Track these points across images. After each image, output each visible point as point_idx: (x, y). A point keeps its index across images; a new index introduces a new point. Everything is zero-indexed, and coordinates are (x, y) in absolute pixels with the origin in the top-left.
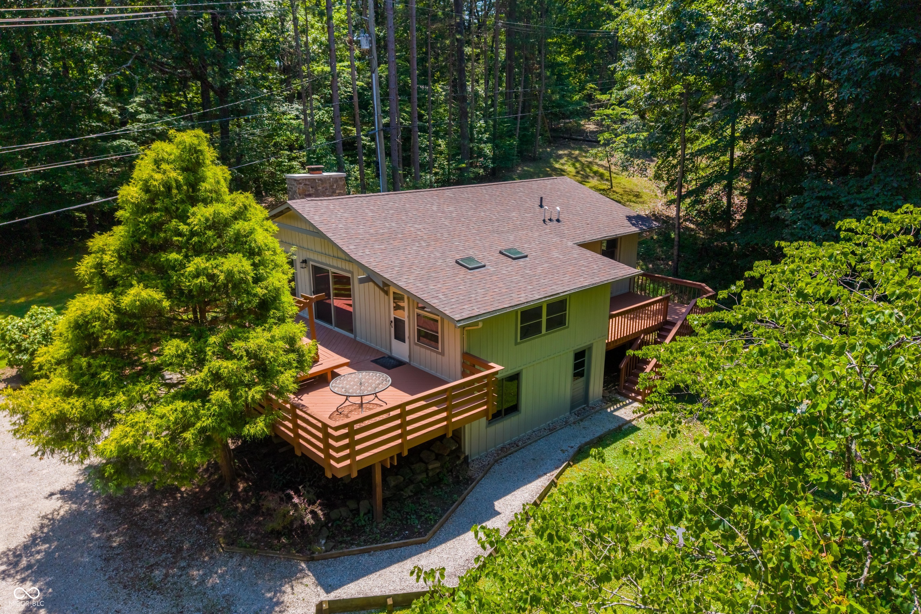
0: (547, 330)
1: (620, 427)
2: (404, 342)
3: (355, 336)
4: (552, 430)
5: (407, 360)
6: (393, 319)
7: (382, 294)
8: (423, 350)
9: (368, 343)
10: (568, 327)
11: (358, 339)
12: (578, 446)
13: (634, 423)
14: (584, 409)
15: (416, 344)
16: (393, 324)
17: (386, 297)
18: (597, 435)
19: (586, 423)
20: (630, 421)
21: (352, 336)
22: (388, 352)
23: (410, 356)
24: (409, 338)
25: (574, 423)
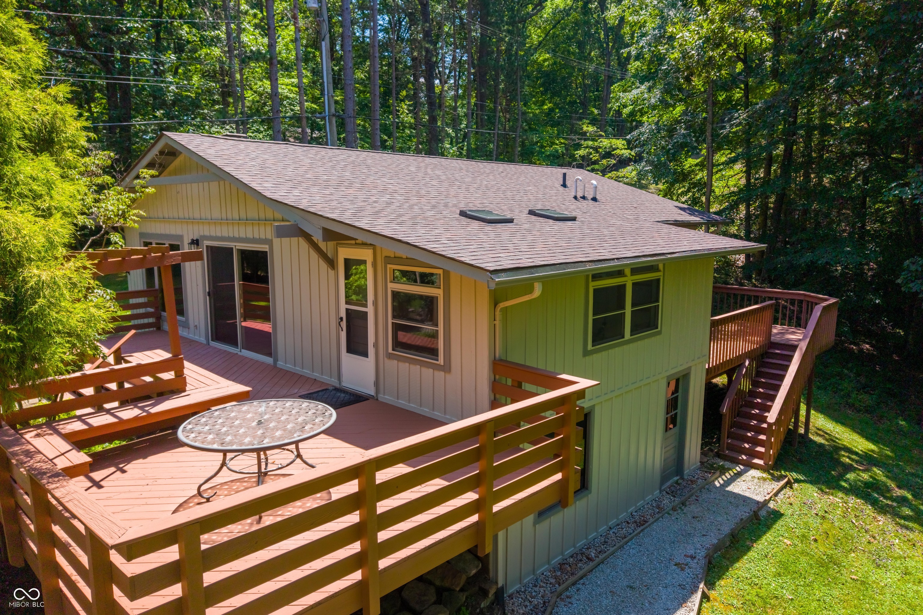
0: (632, 333)
1: (756, 515)
2: (365, 355)
3: (276, 360)
4: (642, 523)
5: (371, 391)
6: (343, 314)
7: (324, 265)
8: (404, 366)
9: (298, 369)
10: (660, 333)
11: (280, 364)
12: (702, 553)
13: (772, 505)
14: (677, 482)
15: (390, 356)
16: (344, 324)
17: (332, 273)
18: (726, 529)
19: (693, 509)
20: (766, 502)
21: (269, 360)
22: (334, 382)
23: (377, 384)
24: (376, 345)
25: (674, 509)
